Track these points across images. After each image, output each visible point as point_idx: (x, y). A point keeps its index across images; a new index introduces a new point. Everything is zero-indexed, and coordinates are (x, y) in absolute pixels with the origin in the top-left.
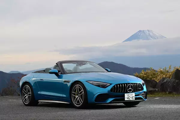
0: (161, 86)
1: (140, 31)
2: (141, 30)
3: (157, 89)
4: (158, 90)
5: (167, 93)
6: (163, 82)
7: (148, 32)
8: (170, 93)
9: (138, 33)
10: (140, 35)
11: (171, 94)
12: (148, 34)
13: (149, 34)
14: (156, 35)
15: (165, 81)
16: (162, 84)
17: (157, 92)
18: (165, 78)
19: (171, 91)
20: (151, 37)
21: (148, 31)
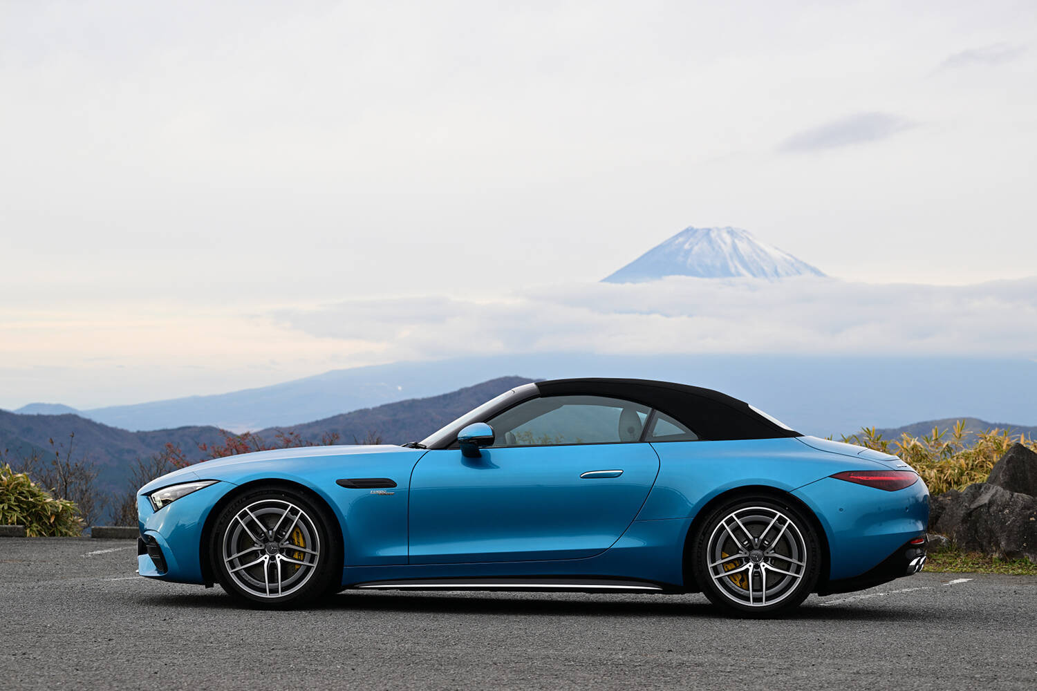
0: (964, 521)
1: (689, 232)
2: (695, 227)
3: (944, 538)
4: (950, 541)
5: (996, 556)
6: (973, 507)
7: (728, 238)
8: (1009, 557)
9: (681, 239)
10: (688, 252)
11: (1016, 565)
12: (727, 249)
13: (735, 248)
14: (766, 253)
15: (985, 499)
16: (970, 514)
17: (943, 551)
18: (980, 486)
19: (1013, 547)
20: (746, 266)
21: (731, 232)
